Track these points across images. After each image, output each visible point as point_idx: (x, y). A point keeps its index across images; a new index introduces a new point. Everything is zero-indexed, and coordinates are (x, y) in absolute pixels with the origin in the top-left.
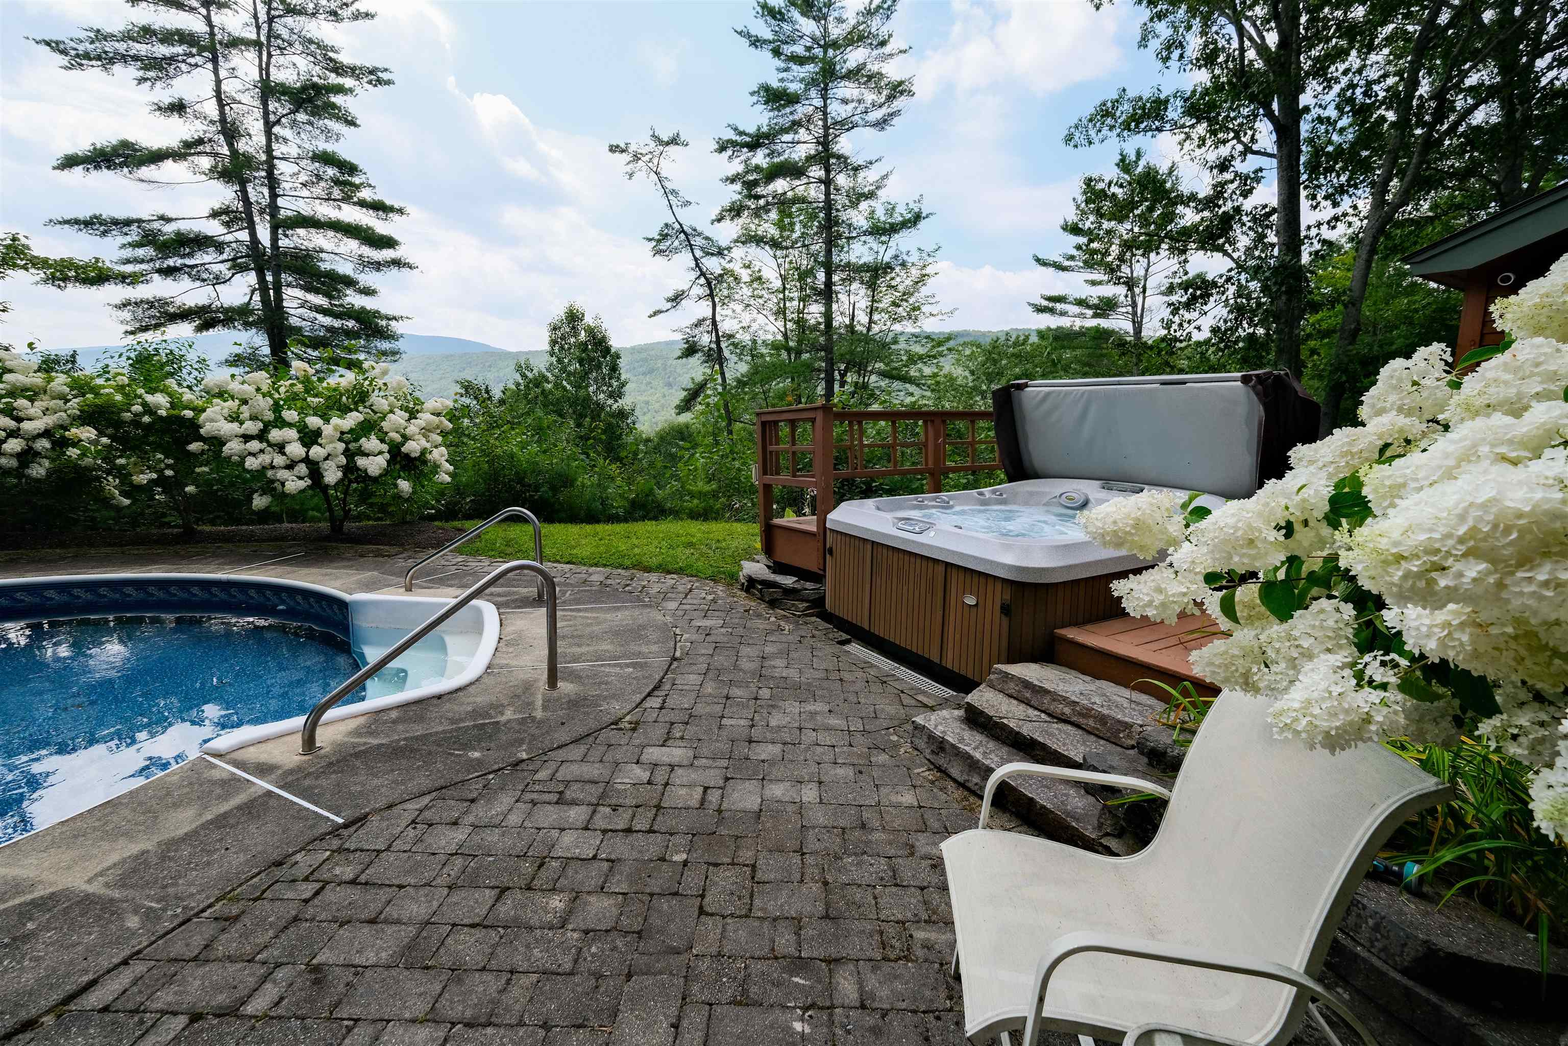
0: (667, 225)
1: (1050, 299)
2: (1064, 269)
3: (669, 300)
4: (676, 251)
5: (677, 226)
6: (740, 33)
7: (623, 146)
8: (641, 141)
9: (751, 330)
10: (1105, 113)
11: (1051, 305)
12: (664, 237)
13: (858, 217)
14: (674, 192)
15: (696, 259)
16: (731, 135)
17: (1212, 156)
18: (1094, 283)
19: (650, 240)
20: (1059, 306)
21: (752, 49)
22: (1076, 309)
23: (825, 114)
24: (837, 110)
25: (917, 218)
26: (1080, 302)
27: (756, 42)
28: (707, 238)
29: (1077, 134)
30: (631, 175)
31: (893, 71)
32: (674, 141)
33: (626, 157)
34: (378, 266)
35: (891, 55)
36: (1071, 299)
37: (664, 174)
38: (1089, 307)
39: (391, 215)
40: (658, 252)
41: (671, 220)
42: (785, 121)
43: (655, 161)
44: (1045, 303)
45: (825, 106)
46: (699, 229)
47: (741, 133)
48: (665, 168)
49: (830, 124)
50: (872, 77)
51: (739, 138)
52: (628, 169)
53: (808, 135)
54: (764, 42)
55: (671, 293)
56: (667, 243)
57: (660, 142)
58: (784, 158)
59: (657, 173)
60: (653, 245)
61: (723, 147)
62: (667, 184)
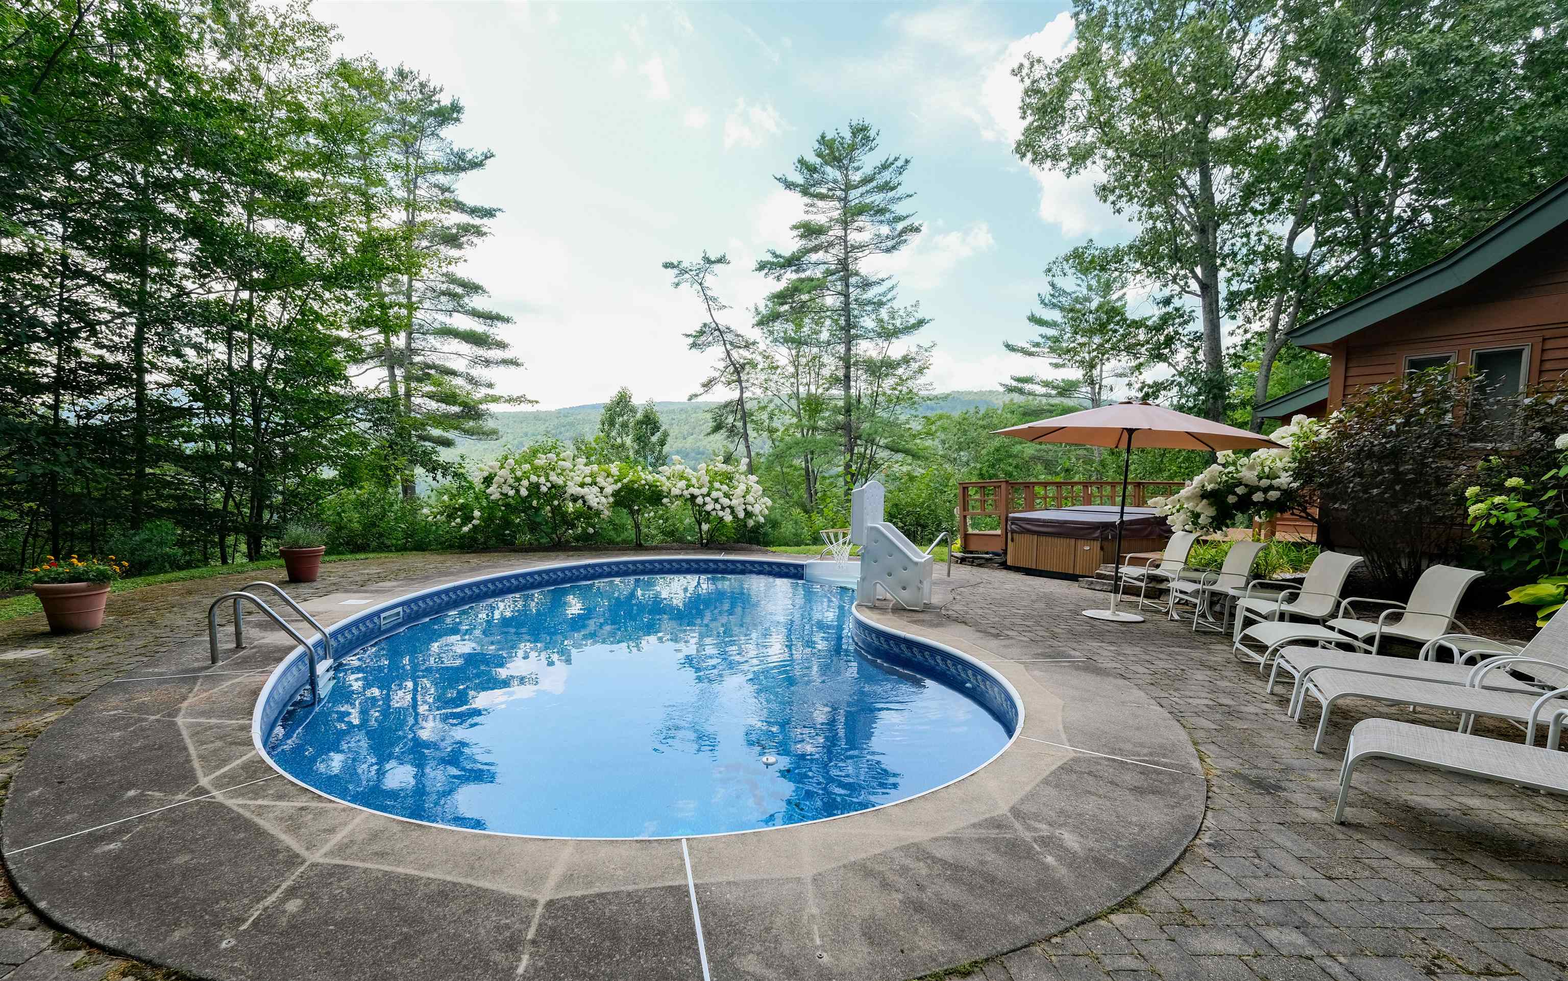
0: (705, 325)
1: (1019, 380)
2: (1031, 354)
3: (704, 385)
4: (709, 344)
5: (713, 325)
6: (779, 180)
7: (676, 263)
8: (691, 259)
9: (769, 409)
10: (1077, 255)
11: (1020, 385)
12: (702, 333)
13: (868, 322)
14: (714, 299)
15: (728, 352)
16: (769, 258)
17: (1160, 296)
18: (1056, 366)
19: (688, 336)
20: (1028, 387)
21: (788, 191)
22: (1043, 390)
23: (845, 241)
24: (854, 237)
25: (921, 323)
26: (1046, 384)
27: (789, 185)
28: (738, 335)
29: (1055, 267)
30: (677, 285)
31: (899, 209)
32: (720, 261)
33: (676, 271)
34: (487, 362)
35: (900, 199)
36: (1038, 380)
37: (705, 284)
38: (1054, 388)
39: (496, 322)
40: (694, 345)
41: (708, 320)
42: (811, 244)
43: (701, 276)
44: (1014, 384)
45: (846, 235)
46: (733, 328)
47: (777, 256)
48: (709, 280)
49: (850, 249)
50: (881, 211)
51: (775, 260)
52: (676, 280)
53: (830, 257)
54: (797, 186)
55: (705, 380)
56: (703, 338)
57: (708, 261)
58: (808, 273)
59: (701, 284)
60: (691, 340)
61: (762, 266)
62: (709, 293)
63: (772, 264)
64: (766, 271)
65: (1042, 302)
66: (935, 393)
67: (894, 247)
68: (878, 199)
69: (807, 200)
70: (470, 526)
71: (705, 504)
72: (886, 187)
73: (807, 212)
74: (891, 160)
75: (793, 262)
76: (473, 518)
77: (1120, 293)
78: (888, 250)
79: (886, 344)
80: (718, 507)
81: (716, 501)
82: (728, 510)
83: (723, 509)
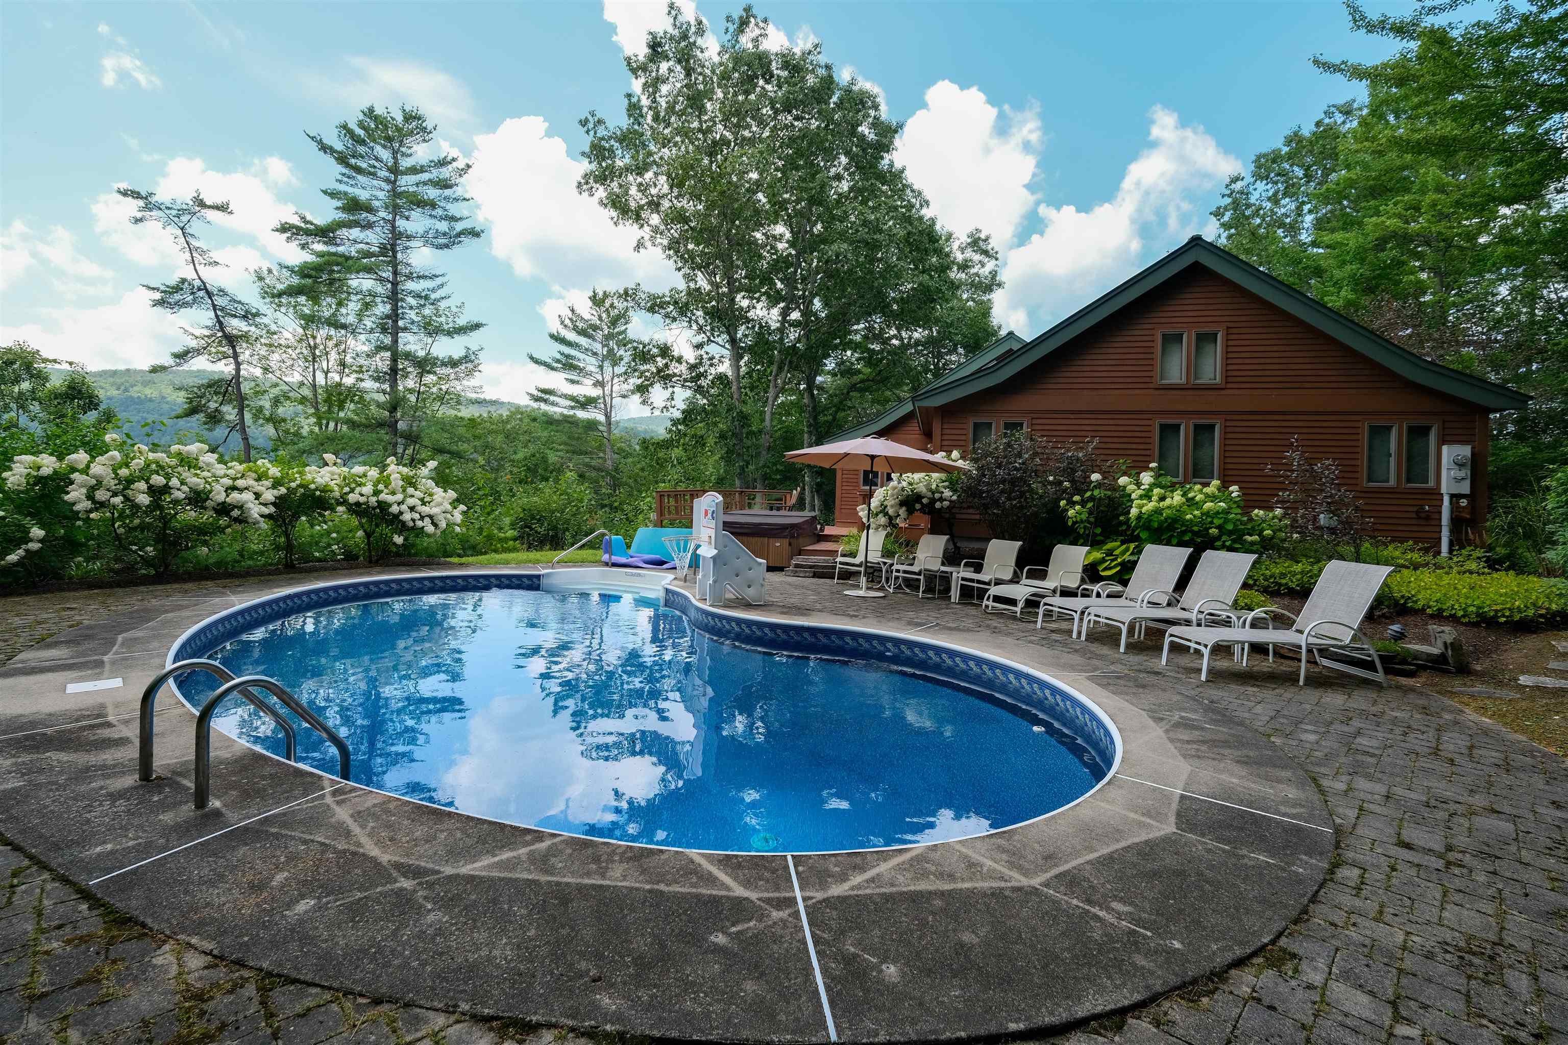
1: (543, 391)
2: (553, 369)
3: (176, 356)
4: (188, 305)
6: (313, 138)
7: (143, 194)
11: (544, 396)
12: (177, 289)
14: (203, 251)
15: (218, 320)
16: (296, 221)
18: (573, 382)
19: (153, 289)
20: (550, 398)
21: (322, 153)
22: (564, 403)
23: (393, 227)
24: (404, 225)
25: (477, 326)
26: (566, 396)
27: (325, 148)
28: (238, 302)
30: (140, 220)
31: (454, 209)
32: (220, 207)
33: (141, 203)
35: (456, 200)
36: (558, 393)
37: (191, 231)
38: (572, 401)
40: (161, 303)
41: (190, 274)
42: (348, 219)
43: (185, 219)
44: (540, 394)
45: (394, 220)
46: (228, 291)
47: (306, 222)
48: (195, 227)
49: (397, 235)
50: (433, 205)
51: (303, 225)
52: (139, 215)
53: (374, 238)
54: (336, 151)
55: (179, 349)
56: (177, 297)
57: (202, 204)
58: (341, 249)
59: (182, 229)
60: (157, 296)
61: (284, 228)
62: (194, 243)
63: (299, 229)
64: (288, 234)
65: (562, 323)
66: (482, 396)
67: (447, 246)
68: (432, 193)
69: (341, 169)
70: (21, 552)
71: (401, 513)
72: (444, 184)
73: (340, 182)
74: (449, 158)
75: (325, 233)
76: (29, 540)
77: (623, 328)
78: (440, 247)
79: (430, 340)
80: (417, 516)
81: (412, 509)
82: (427, 520)
83: (422, 518)
